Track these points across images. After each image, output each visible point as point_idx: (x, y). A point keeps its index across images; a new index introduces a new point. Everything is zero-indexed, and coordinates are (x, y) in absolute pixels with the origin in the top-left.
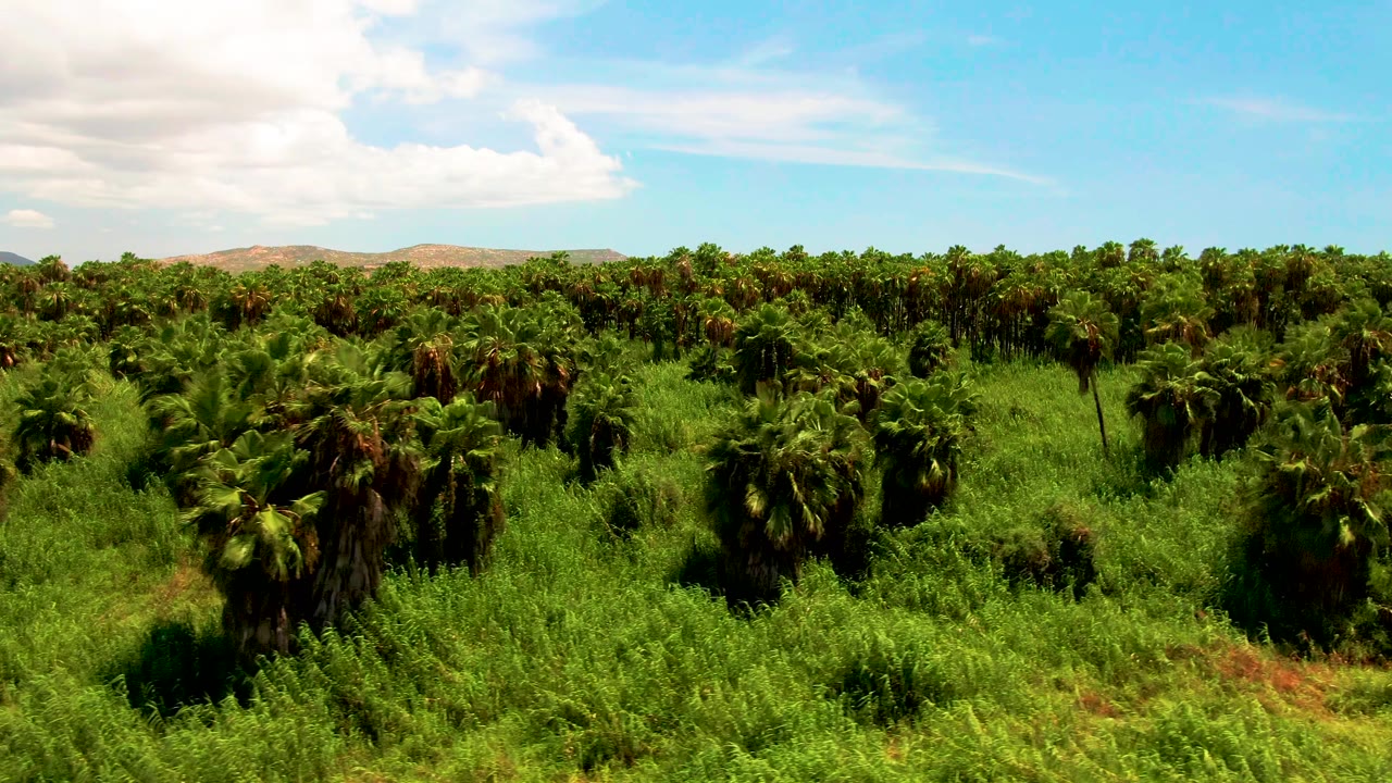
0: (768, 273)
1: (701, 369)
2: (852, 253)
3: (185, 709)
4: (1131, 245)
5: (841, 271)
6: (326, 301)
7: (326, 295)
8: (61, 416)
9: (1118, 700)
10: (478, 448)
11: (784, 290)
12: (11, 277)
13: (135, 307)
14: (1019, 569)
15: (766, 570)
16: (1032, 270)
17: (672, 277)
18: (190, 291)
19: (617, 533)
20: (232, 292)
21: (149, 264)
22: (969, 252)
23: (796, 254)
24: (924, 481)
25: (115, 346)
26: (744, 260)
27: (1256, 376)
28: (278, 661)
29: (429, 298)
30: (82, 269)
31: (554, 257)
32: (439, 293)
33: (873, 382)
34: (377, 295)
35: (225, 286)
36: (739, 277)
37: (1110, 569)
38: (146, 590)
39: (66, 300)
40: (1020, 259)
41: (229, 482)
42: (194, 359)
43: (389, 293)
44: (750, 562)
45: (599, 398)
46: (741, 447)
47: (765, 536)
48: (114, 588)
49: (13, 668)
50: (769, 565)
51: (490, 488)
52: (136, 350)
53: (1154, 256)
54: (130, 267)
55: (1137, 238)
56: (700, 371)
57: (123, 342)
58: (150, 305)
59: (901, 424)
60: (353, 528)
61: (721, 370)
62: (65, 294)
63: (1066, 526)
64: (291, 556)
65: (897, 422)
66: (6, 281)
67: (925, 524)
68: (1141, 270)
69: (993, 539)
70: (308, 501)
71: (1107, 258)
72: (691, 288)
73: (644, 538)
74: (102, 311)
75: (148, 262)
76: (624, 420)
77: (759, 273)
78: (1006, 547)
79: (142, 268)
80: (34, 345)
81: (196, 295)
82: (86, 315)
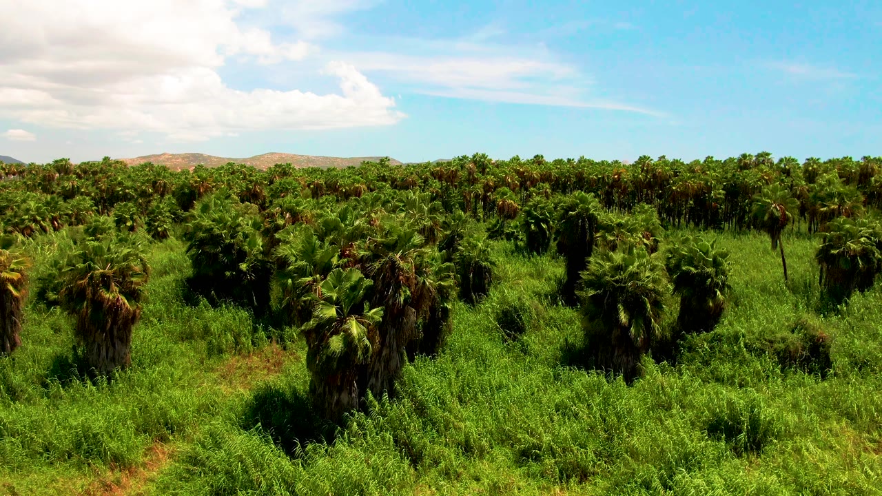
0: (523, 173)
1: (493, 232)
2: (573, 160)
4: (756, 156)
5: (568, 171)
6: (247, 188)
7: (247, 184)
11: (534, 182)
12: (36, 171)
13: (127, 191)
14: (786, 359)
16: (694, 172)
17: (462, 174)
18: (161, 181)
19: (509, 335)
20: (191, 182)
22: (652, 160)
23: (538, 160)
24: (712, 304)
25: (118, 216)
26: (505, 163)
28: (356, 416)
29: (312, 186)
30: (80, 167)
31: (382, 161)
32: (317, 183)
33: (646, 241)
34: (285, 185)
35: (184, 178)
36: (506, 174)
37: (840, 361)
38: (212, 370)
39: (78, 187)
40: (683, 164)
41: (329, 301)
43: (291, 183)
45: (473, 249)
46: (614, 281)
47: (629, 337)
48: (192, 368)
49: (170, 419)
51: (449, 306)
52: (132, 219)
53: (772, 163)
54: (110, 166)
55: (760, 152)
56: (494, 234)
57: (123, 212)
58: (136, 190)
59: (696, 267)
60: (393, 332)
61: (507, 234)
62: (77, 183)
63: (812, 332)
64: (366, 349)
65: (693, 267)
66: (34, 174)
67: (718, 330)
68: (766, 172)
69: (766, 340)
70: (374, 313)
71: (743, 164)
72: (474, 181)
73: (530, 338)
74: (96, 194)
75: (121, 163)
76: (491, 264)
77: (518, 172)
78: (776, 345)
79: (119, 166)
80: (67, 215)
81: (165, 183)
82: (88, 195)
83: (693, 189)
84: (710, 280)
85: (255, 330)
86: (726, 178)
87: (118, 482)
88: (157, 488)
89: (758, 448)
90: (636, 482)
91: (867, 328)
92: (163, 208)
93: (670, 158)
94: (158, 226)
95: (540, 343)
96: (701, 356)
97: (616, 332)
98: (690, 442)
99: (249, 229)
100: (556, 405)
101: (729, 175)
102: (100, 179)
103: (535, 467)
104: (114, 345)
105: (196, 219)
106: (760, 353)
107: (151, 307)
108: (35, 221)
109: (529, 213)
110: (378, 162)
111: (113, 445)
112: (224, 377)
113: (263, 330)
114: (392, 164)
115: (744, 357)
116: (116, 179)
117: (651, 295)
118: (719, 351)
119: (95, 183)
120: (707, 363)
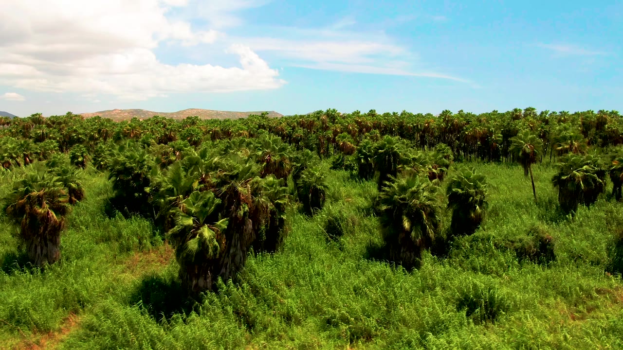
0: (361, 122)
2: (397, 113)
3: (175, 316)
4: (525, 110)
5: (393, 121)
7: (165, 131)
8: (71, 185)
9: (577, 312)
10: (279, 199)
11: (368, 129)
12: (19, 122)
13: (80, 136)
14: (522, 254)
15: (409, 254)
16: (480, 121)
17: (318, 123)
18: (104, 129)
19: (332, 237)
20: (124, 129)
21: (79, 117)
22: (451, 113)
23: (372, 114)
24: (472, 215)
25: (73, 154)
26: (349, 116)
27: (603, 169)
28: (209, 295)
29: (211, 133)
30: (50, 119)
31: (262, 114)
32: (215, 130)
33: (434, 171)
34: (190, 131)
35: (121, 127)
36: (348, 123)
37: (561, 255)
38: (121, 263)
39: (46, 133)
40: (474, 116)
41: (189, 214)
42: (135, 160)
43: (195, 130)
44: (402, 251)
45: (312, 177)
46: (400, 199)
47: (411, 239)
48: (107, 262)
49: (82, 297)
50: (410, 252)
51: (284, 217)
52: (82, 156)
53: (535, 115)
54: (71, 118)
55: (528, 107)
56: (336, 166)
57: (76, 152)
58: (86, 135)
59: (462, 189)
60: (238, 235)
61: (347, 166)
62: (46, 130)
63: (541, 235)
64: (215, 248)
65: (460, 189)
66: (17, 125)
67: (476, 234)
68: (531, 121)
69: (509, 241)
70: (222, 223)
71: (515, 116)
72: (326, 128)
73: (346, 240)
74: (60, 138)
75: (79, 116)
76: (324, 187)
77: (357, 122)
78: (516, 244)
79: (77, 119)
80: (36, 153)
81: (107, 131)
82: (54, 139)
83: (479, 134)
84: (471, 198)
85: (154, 234)
86: (503, 126)
87: (38, 343)
88: (65, 347)
89: (494, 317)
90: (402, 341)
91: (584, 232)
92: (104, 149)
93: (465, 112)
94: (101, 161)
95: (353, 243)
96: (464, 252)
97: (402, 235)
98: (442, 314)
99: (152, 163)
100: (355, 287)
101: (505, 124)
102: (63, 128)
103: (335, 331)
104: (46, 245)
105: (114, 156)
106: (504, 250)
107: (82, 218)
108: (12, 157)
109: (360, 151)
110: (260, 114)
111: (36, 317)
112: (129, 267)
113: (160, 235)
114: (270, 116)
115: (493, 253)
116: (72, 128)
117: (427, 209)
118: (477, 249)
119: (60, 130)
120: (467, 257)
